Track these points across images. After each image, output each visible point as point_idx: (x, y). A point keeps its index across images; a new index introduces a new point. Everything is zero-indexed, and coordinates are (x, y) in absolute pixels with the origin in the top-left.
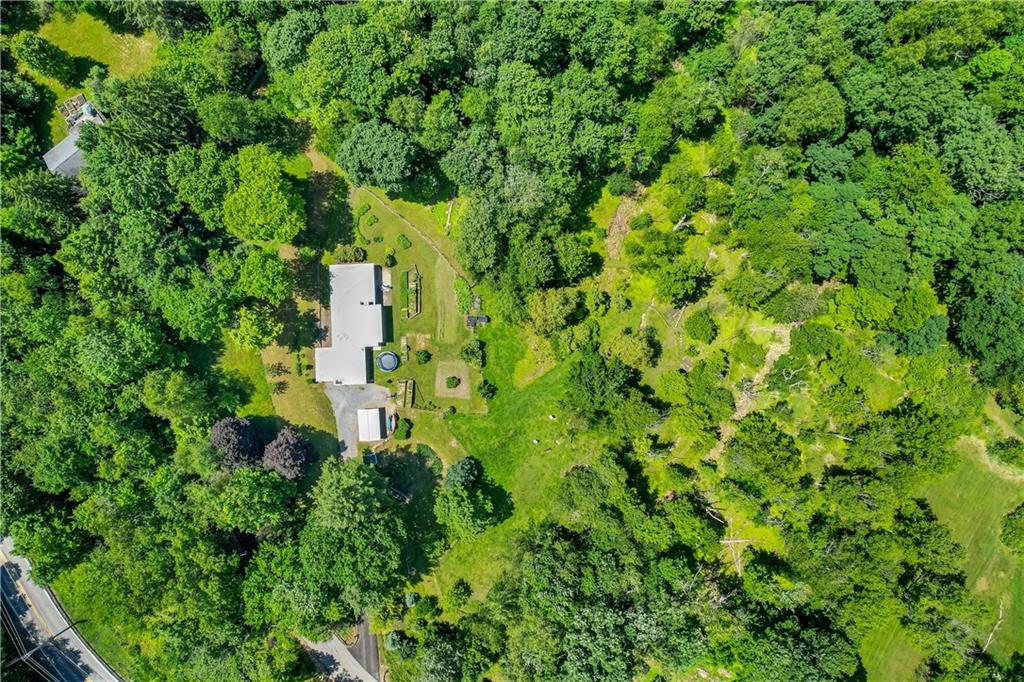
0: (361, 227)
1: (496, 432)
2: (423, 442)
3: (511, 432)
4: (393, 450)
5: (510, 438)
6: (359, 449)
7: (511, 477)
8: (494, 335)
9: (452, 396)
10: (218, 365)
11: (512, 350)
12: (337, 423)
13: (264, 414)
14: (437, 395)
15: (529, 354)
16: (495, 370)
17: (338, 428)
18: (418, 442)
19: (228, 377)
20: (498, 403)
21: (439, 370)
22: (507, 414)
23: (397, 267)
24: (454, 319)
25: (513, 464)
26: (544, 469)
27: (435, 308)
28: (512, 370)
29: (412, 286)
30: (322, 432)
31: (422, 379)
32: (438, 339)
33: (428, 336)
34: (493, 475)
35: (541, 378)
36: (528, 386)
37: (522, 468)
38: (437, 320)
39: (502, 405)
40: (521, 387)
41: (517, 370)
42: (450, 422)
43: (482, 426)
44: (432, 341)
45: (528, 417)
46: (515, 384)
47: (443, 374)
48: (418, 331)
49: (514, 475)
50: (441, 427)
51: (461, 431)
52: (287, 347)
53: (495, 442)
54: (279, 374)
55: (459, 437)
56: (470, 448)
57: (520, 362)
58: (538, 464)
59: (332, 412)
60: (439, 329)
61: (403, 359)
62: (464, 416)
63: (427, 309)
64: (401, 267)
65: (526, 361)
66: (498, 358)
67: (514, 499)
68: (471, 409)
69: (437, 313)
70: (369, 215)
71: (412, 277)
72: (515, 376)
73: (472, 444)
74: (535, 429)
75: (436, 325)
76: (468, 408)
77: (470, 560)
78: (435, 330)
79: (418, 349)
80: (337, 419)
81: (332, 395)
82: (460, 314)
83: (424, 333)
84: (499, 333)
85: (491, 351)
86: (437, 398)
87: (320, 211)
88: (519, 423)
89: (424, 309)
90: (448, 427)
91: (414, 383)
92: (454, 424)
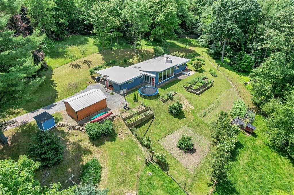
14: (162, 143)
18: (99, 158)
29: (206, 81)
31: (160, 122)
32: (199, 115)
33: (192, 107)
44: (193, 112)
48: (187, 98)
54: (85, 63)
60: (204, 111)
61: (160, 99)
63: (204, 97)
78: (201, 109)
83: (191, 103)
86: (159, 144)
89: (202, 96)
90: (143, 179)
91: (152, 117)
92: (150, 180)
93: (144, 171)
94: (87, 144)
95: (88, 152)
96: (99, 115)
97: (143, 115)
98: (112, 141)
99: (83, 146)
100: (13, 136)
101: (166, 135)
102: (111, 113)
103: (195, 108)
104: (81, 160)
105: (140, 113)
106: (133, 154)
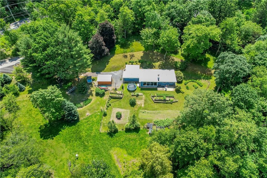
0: (192, 83)
1: (89, 136)
2: (92, 101)
3: (87, 144)
4: (92, 89)
5: (83, 142)
6: (95, 77)
7: (62, 141)
8: (142, 139)
9: (112, 115)
10: (135, 41)
11: (133, 148)
12: (108, 72)
13: (116, 52)
14: (114, 109)
15: (130, 158)
16: (122, 137)
17: (106, 72)
18: (93, 99)
19: (131, 43)
20: (105, 138)
21: (126, 110)
22: (97, 142)
23: (176, 93)
24: (151, 118)
25: (68, 142)
26: (59, 160)
27: (156, 109)
28: (121, 147)
29: (167, 99)
30: (106, 67)
31: (122, 102)
32: (141, 110)
33: (143, 106)
34: (66, 131)
35: (115, 164)
36: (111, 156)
37: (64, 147)
38: (150, 110)
39: (102, 140)
40: (111, 152)
41: (121, 150)
42: (99, 114)
43: (94, 128)
44: (140, 108)
45: (93, 154)
46: (113, 148)
47: (124, 112)
48: (145, 100)
49: (62, 142)
50: (97, 109)
51: (94, 118)
52: (140, 59)
53: (83, 134)
54: (130, 56)
55: (91, 117)
56: (84, 121)
57: (125, 152)
58: (64, 157)
59: (113, 71)
60: (146, 111)
61: (132, 94)
62: (101, 120)
63: (156, 106)
64: (176, 95)
65: (126, 156)
66: (129, 140)
67: (49, 141)
68: (104, 124)
69: (154, 110)
70: (198, 85)
71: (172, 99)
72: (118, 149)
73: (86, 122)
74: (84, 158)
75: (148, 110)
76: (105, 122)
77: (27, 115)
78: (146, 109)
79: (137, 100)
80: (110, 72)
81: (120, 71)
82: (154, 121)
83: (145, 104)
84: (143, 141)
85: (133, 136)
86: (112, 108)
87: (196, 70)
88: (90, 148)
89: (156, 104)
90: (96, 113)
91: (121, 98)
92: (97, 115)
93: (99, 112)
94: (94, 93)
95: (92, 95)
96: (104, 86)
97: (117, 96)
98: (101, 97)
99: (92, 93)
100: (81, 79)
101: (119, 108)
102: (107, 88)
103: (144, 107)
104: (89, 97)
105: (117, 94)
106: (102, 105)
